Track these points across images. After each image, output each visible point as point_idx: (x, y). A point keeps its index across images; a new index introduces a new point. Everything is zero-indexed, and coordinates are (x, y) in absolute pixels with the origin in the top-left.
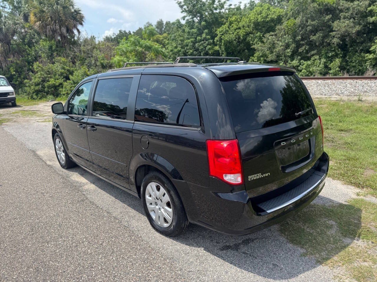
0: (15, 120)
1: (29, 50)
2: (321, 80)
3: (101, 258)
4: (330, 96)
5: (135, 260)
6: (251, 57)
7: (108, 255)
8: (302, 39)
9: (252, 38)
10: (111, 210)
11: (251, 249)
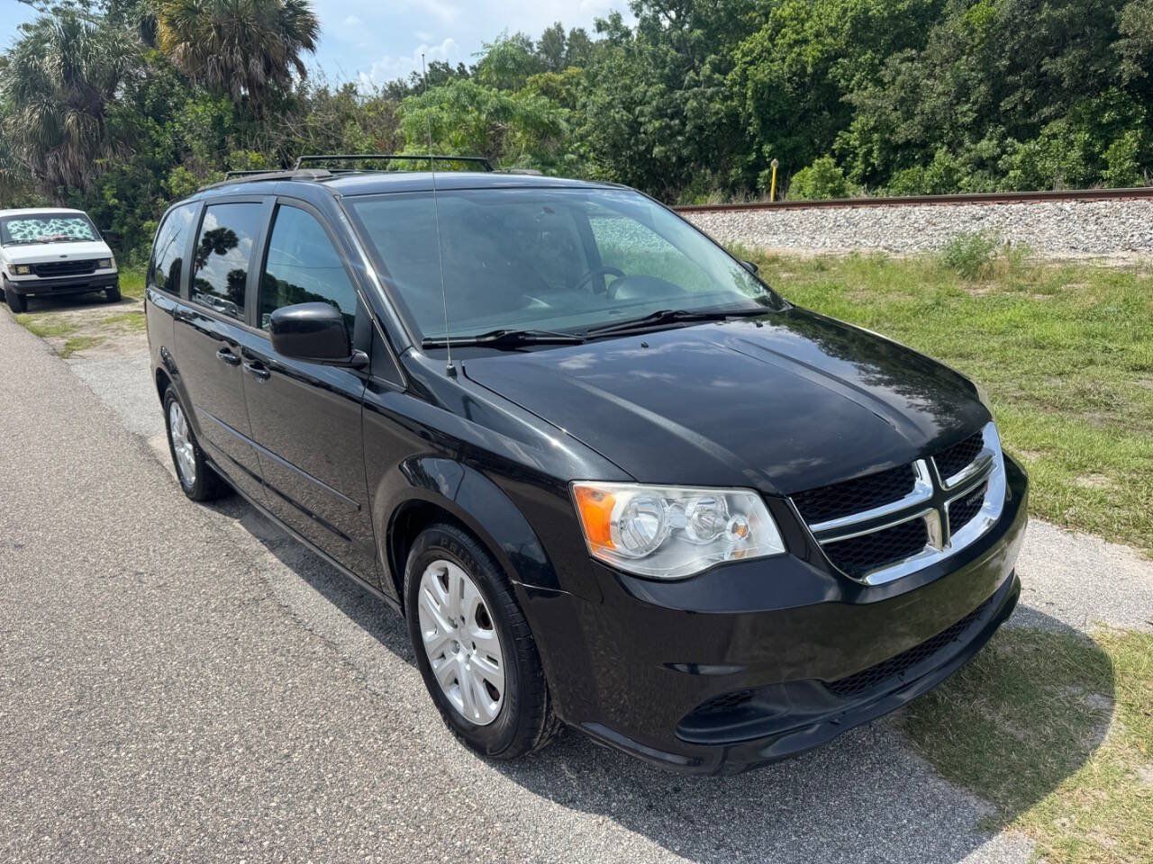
0: (108, 341)
1: (157, 132)
2: (1073, 203)
3: (278, 808)
4: (1104, 252)
5: (386, 818)
6: (840, 133)
7: (300, 799)
8: (1014, 69)
9: (845, 70)
10: (341, 635)
11: (796, 792)
